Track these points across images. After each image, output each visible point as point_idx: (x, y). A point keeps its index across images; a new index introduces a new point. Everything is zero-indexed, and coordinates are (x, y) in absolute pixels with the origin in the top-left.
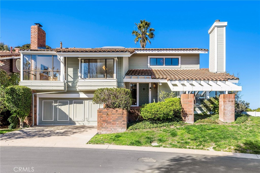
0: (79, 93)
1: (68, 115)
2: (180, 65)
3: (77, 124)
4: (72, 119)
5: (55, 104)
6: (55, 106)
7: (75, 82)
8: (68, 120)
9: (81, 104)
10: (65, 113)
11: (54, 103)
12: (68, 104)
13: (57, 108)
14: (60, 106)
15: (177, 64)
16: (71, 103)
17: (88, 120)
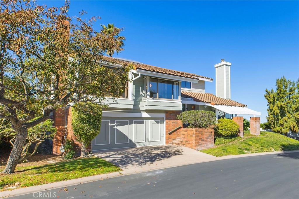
0: (142, 112)
1: (128, 136)
2: (191, 88)
3: (138, 146)
4: (133, 141)
5: (112, 125)
6: (111, 126)
7: (137, 100)
8: (128, 143)
9: (142, 124)
10: (124, 134)
11: (111, 123)
12: (128, 124)
13: (115, 129)
14: (118, 127)
15: (189, 87)
16: (131, 123)
17: (150, 141)
